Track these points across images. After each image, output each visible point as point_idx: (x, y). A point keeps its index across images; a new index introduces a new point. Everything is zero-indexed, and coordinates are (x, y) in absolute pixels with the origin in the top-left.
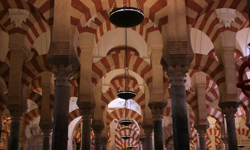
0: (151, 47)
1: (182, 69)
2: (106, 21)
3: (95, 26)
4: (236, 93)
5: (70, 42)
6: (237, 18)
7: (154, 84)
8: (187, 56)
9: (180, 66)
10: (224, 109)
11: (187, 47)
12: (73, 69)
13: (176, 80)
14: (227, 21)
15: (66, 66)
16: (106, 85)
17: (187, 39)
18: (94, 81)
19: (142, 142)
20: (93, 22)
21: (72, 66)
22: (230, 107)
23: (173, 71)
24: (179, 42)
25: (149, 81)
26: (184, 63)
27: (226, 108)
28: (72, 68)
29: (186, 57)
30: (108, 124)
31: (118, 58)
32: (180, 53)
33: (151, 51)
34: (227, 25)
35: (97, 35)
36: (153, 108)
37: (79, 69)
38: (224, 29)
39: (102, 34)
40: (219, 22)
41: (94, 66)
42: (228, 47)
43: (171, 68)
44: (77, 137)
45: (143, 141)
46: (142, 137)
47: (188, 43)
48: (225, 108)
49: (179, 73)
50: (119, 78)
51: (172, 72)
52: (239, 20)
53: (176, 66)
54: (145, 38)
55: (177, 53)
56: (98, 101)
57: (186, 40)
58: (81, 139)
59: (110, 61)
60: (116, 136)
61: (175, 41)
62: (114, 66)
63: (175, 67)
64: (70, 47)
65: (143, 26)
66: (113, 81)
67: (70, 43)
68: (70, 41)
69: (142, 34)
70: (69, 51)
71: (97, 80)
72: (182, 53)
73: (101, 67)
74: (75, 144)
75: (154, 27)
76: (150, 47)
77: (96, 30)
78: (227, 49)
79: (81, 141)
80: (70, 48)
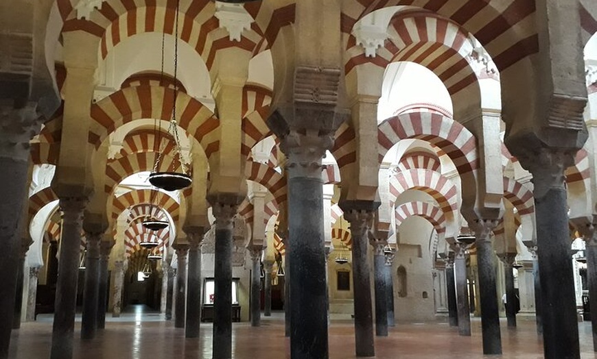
0: (220, 80)
1: (320, 139)
2: (127, 13)
3: (101, 21)
4: (375, 186)
5: (34, 39)
6: (388, 39)
7: (221, 157)
8: (336, 110)
9: (317, 133)
10: (349, 212)
11: (338, 87)
12: (40, 114)
13: (305, 166)
14: (371, 45)
15: (19, 105)
16: (116, 144)
17: (339, 69)
18: (95, 140)
19: (178, 252)
20: (99, 11)
21: (36, 106)
22: (362, 211)
23: (299, 142)
24: (320, 72)
25: (212, 149)
26: (325, 126)
27: (354, 211)
28: (37, 111)
29: (333, 112)
30: (115, 216)
31: (150, 96)
32: (320, 102)
33: (219, 88)
34: (370, 52)
35: (105, 41)
36: (217, 203)
37: (60, 112)
38: (363, 59)
39: (116, 40)
40: (355, 45)
41: (95, 109)
42: (367, 96)
43: (295, 136)
44: (53, 232)
45: (180, 250)
46: (178, 243)
47: (340, 78)
48: (351, 212)
49: (312, 150)
50: (143, 133)
51: (297, 144)
52: (393, 44)
53: (307, 132)
54: (206, 60)
55: (314, 101)
56: (99, 176)
57: (338, 71)
58: (59, 236)
59: (132, 100)
60: (127, 233)
61: (310, 69)
62: (140, 113)
63: (305, 134)
64: (32, 52)
65: (207, 34)
66: (129, 138)
67: (34, 43)
68: (33, 35)
69: (203, 50)
70: (30, 64)
71: (101, 138)
72: (324, 102)
73: (112, 111)
74: (48, 242)
75: (229, 39)
76: (217, 80)
77: (104, 30)
78: (365, 100)
79: (59, 240)
80: (33, 55)
